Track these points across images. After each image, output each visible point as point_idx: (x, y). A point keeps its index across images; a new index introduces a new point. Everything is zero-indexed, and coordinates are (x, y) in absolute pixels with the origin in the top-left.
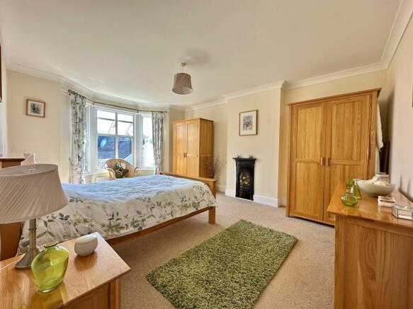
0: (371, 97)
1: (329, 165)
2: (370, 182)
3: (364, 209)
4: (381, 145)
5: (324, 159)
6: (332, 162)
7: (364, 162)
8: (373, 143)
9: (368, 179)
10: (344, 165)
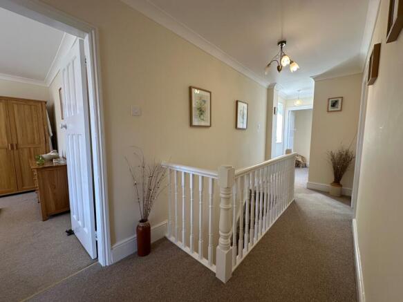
0: (42, 105)
1: (17, 148)
2: (48, 154)
3: (47, 165)
4: (52, 135)
5: (12, 145)
6: (19, 146)
7: (43, 145)
8: (47, 133)
9: (46, 153)
10: (30, 148)
